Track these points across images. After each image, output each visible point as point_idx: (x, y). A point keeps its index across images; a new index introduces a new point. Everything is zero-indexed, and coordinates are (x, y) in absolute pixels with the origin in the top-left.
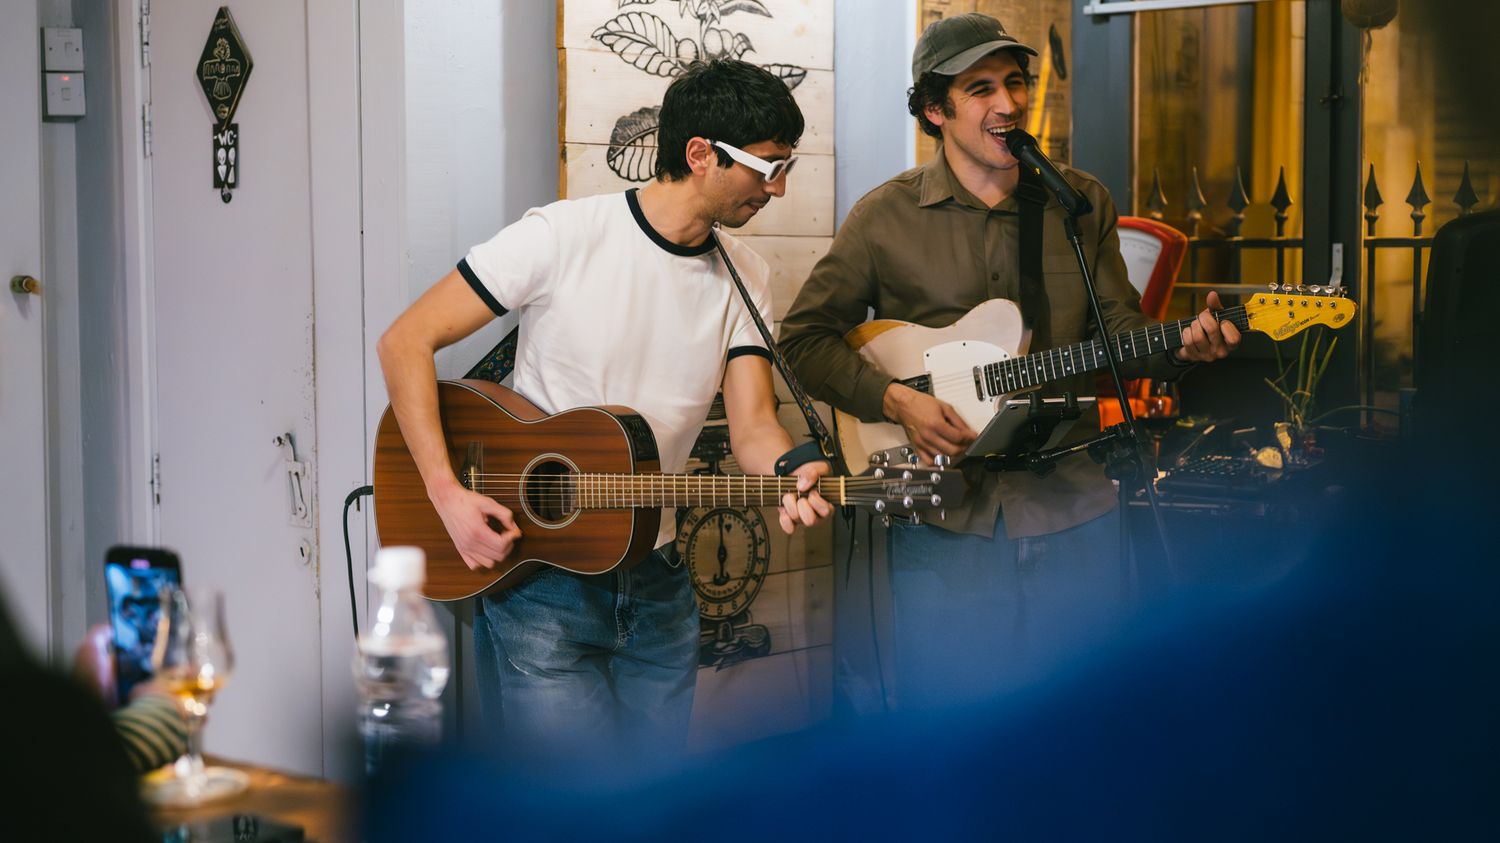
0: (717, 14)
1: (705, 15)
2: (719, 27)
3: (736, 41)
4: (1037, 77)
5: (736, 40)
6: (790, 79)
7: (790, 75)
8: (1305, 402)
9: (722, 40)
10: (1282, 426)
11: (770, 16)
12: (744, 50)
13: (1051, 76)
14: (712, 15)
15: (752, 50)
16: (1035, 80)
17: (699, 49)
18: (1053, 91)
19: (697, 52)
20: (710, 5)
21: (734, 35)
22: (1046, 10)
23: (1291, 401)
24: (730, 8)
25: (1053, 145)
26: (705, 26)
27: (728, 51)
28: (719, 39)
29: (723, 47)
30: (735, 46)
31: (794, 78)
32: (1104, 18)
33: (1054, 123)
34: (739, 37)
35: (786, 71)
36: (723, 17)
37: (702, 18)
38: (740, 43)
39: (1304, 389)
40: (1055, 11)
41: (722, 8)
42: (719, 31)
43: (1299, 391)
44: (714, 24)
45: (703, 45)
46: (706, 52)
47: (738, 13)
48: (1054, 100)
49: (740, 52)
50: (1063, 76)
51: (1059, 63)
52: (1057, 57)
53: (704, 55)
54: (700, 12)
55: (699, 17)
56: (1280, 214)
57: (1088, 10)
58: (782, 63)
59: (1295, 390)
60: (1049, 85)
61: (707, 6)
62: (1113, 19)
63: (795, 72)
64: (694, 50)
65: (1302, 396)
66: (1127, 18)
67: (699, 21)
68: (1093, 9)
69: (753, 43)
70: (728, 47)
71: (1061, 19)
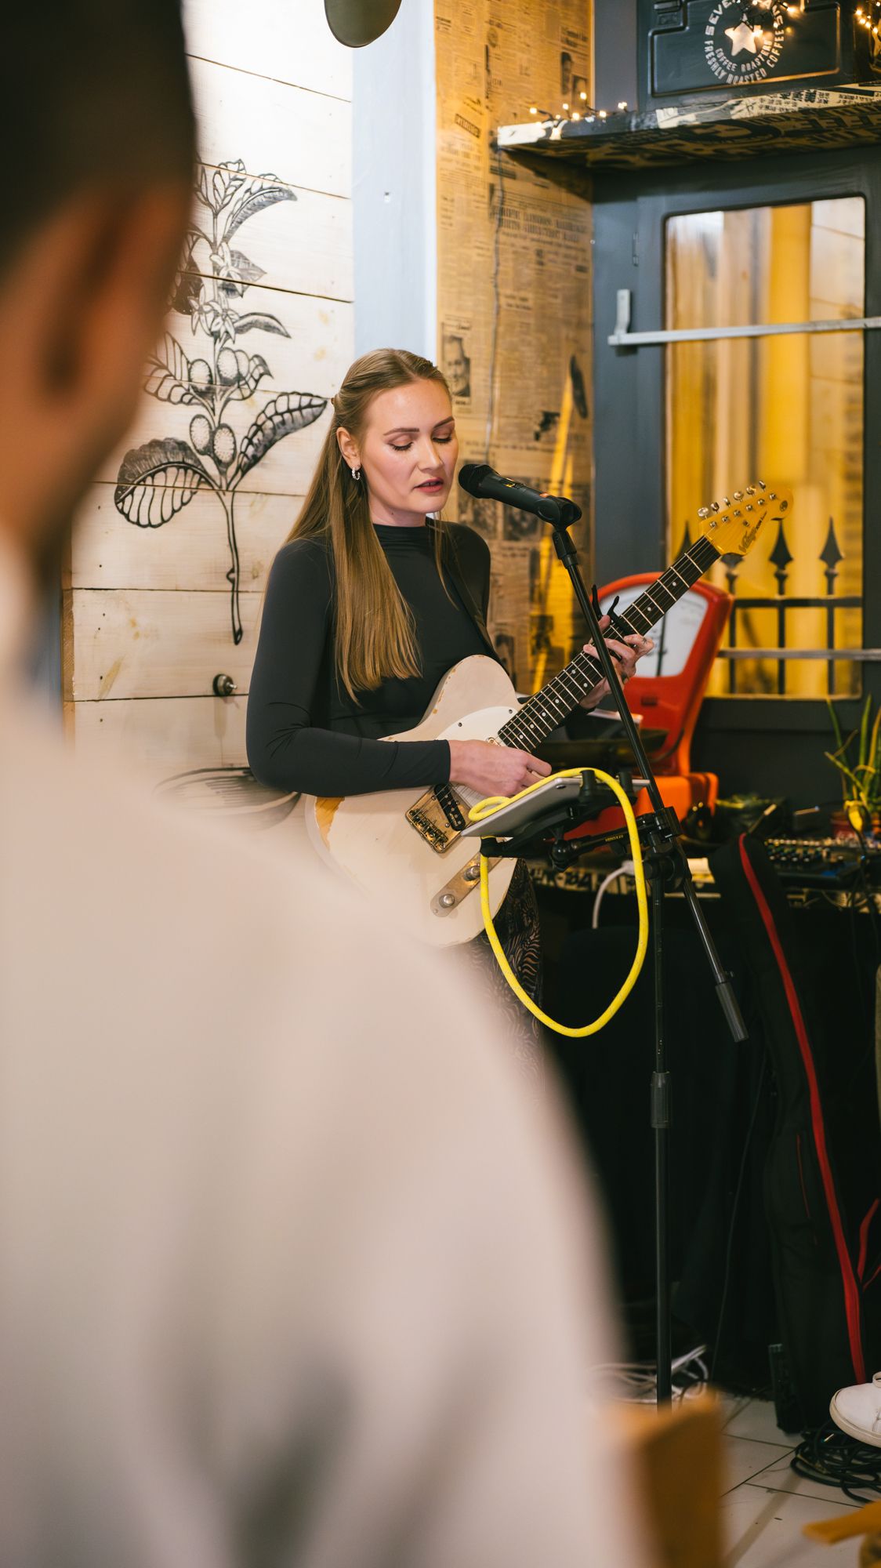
0: (232, 332)
1: (219, 332)
2: (234, 348)
3: (253, 365)
4: (558, 415)
5: (252, 362)
6: (309, 410)
7: (310, 406)
8: (868, 778)
9: (237, 363)
10: (854, 806)
11: (288, 336)
12: (261, 375)
13: (573, 412)
14: (227, 332)
15: (270, 375)
16: (557, 418)
17: (213, 372)
18: (575, 431)
19: (211, 375)
20: (224, 320)
21: (250, 356)
22: (567, 338)
23: (852, 776)
24: (245, 325)
25: (577, 492)
26: (218, 346)
27: (244, 375)
28: (235, 360)
29: (238, 370)
30: (251, 370)
31: (314, 409)
32: (632, 349)
33: (576, 468)
34: (255, 359)
35: (305, 401)
36: (237, 335)
37: (215, 335)
38: (257, 367)
39: (866, 763)
40: (576, 341)
41: (236, 325)
42: (234, 352)
43: (861, 766)
44: (229, 343)
45: (217, 366)
46: (220, 376)
47: (254, 331)
48: (575, 441)
49: (257, 377)
50: (584, 414)
51: (580, 399)
52: (578, 393)
53: (218, 379)
54: (214, 329)
55: (212, 334)
56: (831, 571)
57: (613, 340)
58: (301, 392)
59: (857, 764)
60: (571, 424)
61: (222, 322)
62: (641, 350)
63: (316, 402)
64: (208, 373)
65: (864, 771)
66: (658, 350)
67: (212, 339)
68: (619, 339)
69: (271, 368)
70: (244, 371)
71: (582, 351)
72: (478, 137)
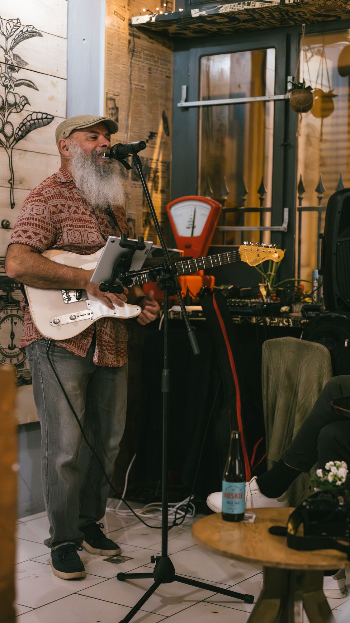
0: (13, 86)
1: (7, 85)
2: (14, 92)
3: (22, 100)
4: (157, 133)
5: (21, 98)
6: (46, 120)
7: (46, 118)
8: (271, 277)
10: (263, 285)
11: (37, 90)
12: (25, 104)
13: (163, 134)
14: (11, 85)
15: (29, 104)
16: (156, 135)
17: (4, 100)
18: (164, 140)
19: (3, 102)
20: (10, 81)
21: (21, 96)
22: (161, 104)
23: (265, 276)
24: (19, 84)
25: (164, 164)
26: (7, 91)
27: (18, 103)
28: (14, 97)
29: (15, 101)
30: (21, 101)
31: (48, 120)
32: (186, 108)
33: (164, 155)
34: (23, 97)
35: (44, 116)
36: (15, 87)
37: (6, 86)
38: (23, 100)
39: (271, 271)
40: (165, 105)
41: (15, 83)
42: (14, 94)
43: (269, 273)
44: (12, 90)
45: (6, 99)
46: (7, 102)
47: (22, 86)
48: (164, 144)
49: (23, 104)
50: (168, 135)
51: (166, 128)
52: (165, 126)
53: (6, 103)
54: (5, 84)
55: (4, 86)
56: (262, 197)
57: (179, 105)
58: (43, 112)
59: (268, 271)
60: (162, 138)
61: (9, 81)
62: (190, 109)
63: (49, 117)
64: (2, 101)
65: (270, 275)
66: (196, 109)
67: (4, 88)
68: (182, 104)
69: (30, 101)
70: (18, 101)
71: (168, 109)
72: (124, 21)
